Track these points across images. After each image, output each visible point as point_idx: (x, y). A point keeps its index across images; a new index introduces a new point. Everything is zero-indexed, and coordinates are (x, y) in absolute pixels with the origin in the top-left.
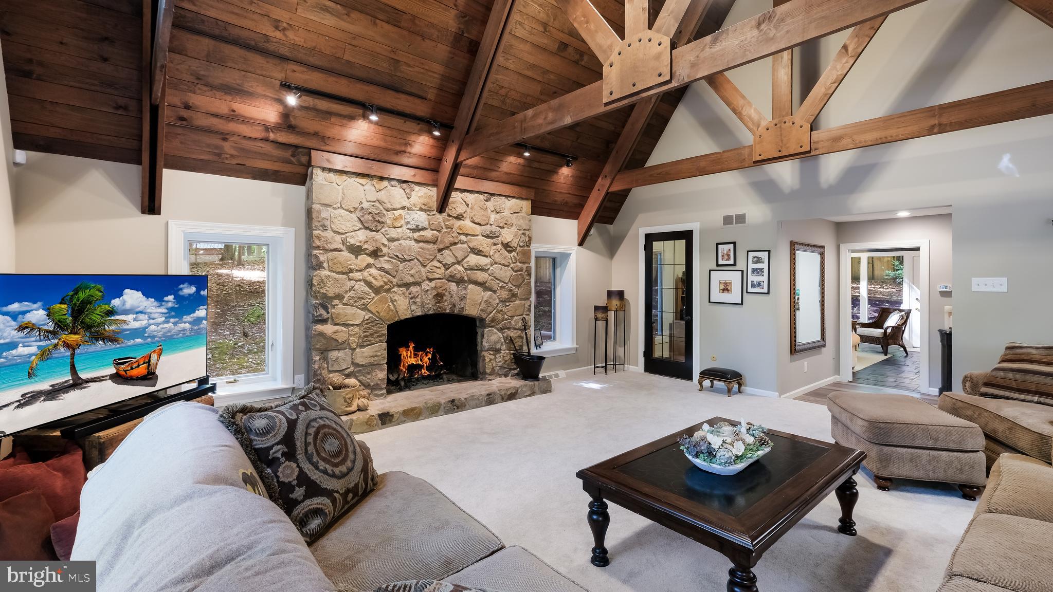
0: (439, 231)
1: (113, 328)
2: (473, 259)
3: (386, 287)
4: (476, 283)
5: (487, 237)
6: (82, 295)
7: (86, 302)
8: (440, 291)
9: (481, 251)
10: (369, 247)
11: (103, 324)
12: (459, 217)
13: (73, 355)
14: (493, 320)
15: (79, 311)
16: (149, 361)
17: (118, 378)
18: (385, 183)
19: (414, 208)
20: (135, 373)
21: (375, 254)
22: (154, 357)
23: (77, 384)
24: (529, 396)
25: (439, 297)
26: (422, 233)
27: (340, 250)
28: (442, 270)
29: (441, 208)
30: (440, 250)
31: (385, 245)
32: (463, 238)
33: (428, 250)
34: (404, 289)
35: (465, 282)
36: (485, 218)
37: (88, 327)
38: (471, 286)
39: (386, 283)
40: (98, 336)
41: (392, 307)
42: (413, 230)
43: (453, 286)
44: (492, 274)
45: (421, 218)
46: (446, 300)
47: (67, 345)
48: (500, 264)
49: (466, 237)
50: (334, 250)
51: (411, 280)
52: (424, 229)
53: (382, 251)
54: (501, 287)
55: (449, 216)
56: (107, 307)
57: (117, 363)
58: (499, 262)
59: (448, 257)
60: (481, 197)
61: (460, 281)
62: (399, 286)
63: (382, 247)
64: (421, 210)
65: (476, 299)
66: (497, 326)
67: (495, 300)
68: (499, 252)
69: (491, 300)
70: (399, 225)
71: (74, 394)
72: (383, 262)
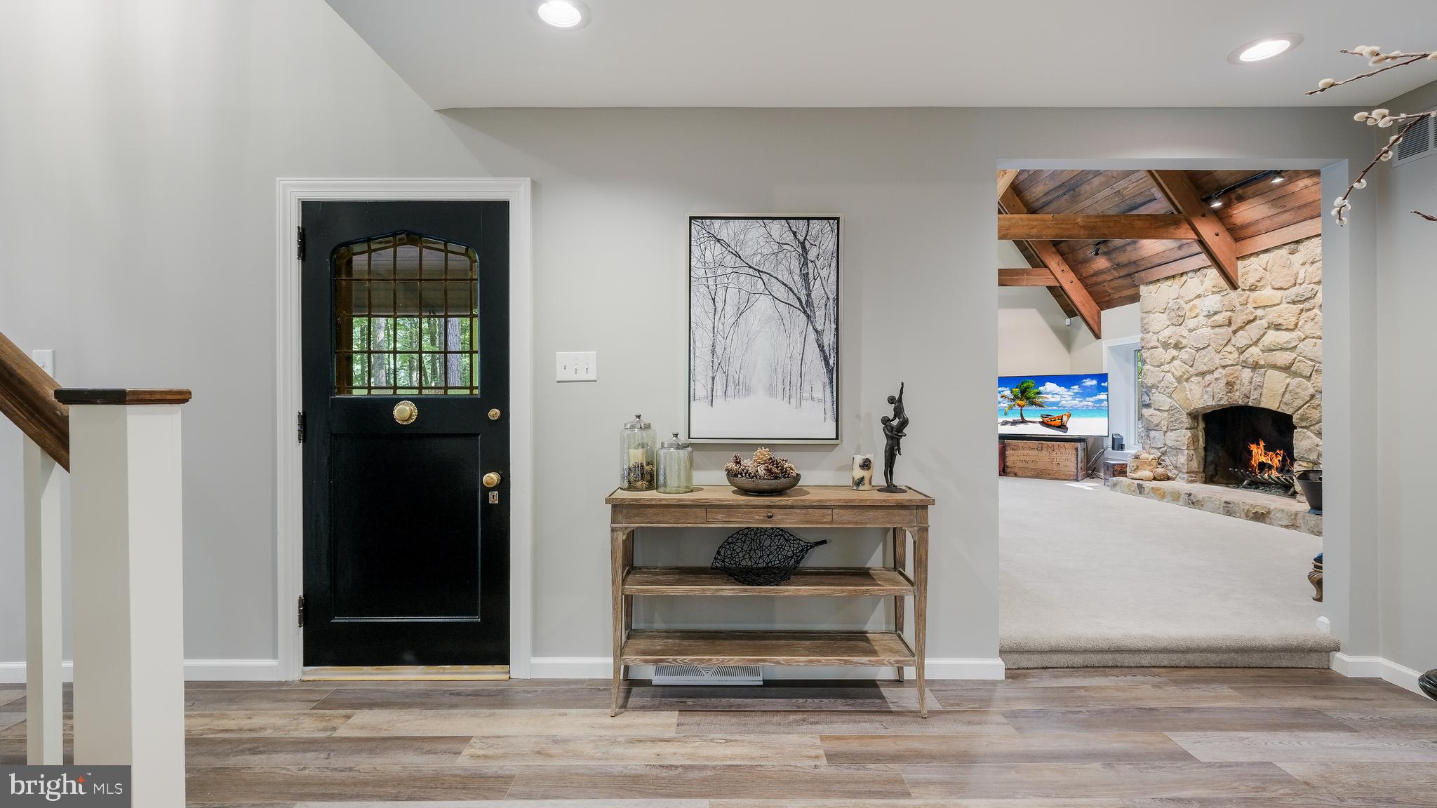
0: (1232, 311)
1: (1040, 400)
2: (1272, 337)
3: (1185, 377)
4: (1274, 367)
5: (1294, 302)
6: (1025, 385)
7: (1027, 388)
8: (1229, 379)
9: (1280, 324)
10: (1172, 341)
11: (1035, 398)
12: (1253, 289)
13: (1021, 410)
14: (1302, 419)
15: (1023, 392)
16: (1062, 419)
17: (1042, 423)
18: (1185, 278)
19: (1207, 294)
20: (1053, 423)
21: (1177, 346)
22: (1065, 418)
23: (1023, 421)
24: (1287, 526)
25: (1230, 385)
26: (1216, 317)
27: (1157, 347)
28: (1236, 355)
29: (1234, 286)
30: (1235, 332)
31: (1185, 337)
32: (1260, 312)
33: (1222, 334)
34: (1200, 379)
35: (1262, 367)
36: (1289, 278)
37: (1028, 399)
38: (1270, 372)
39: (1184, 373)
40: (1033, 403)
41: (1189, 396)
42: (1209, 316)
43: (1247, 373)
44: (1301, 353)
45: (1213, 302)
46: (1237, 390)
47: (1019, 405)
48: (1313, 337)
49: (1264, 310)
50: (1152, 348)
51: (1205, 369)
52: (1216, 313)
53: (1181, 343)
54: (1316, 370)
55: (1244, 290)
56: (1037, 391)
57: (1042, 416)
58: (1312, 336)
59: (1242, 339)
60: (1284, 251)
61: (1255, 367)
62: (1196, 375)
63: (1181, 339)
64: (1214, 293)
65: (1276, 388)
66: (1312, 428)
67: (1306, 389)
68: (1313, 320)
69: (1299, 390)
70: (1194, 315)
71: (1022, 426)
72: (1184, 355)
